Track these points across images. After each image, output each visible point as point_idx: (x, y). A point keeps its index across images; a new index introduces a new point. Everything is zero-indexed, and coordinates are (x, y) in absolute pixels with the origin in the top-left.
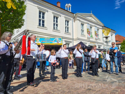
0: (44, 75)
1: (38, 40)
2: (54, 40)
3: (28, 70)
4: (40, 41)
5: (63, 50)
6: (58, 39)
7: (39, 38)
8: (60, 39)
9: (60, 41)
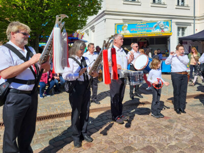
0: (138, 96)
1: (126, 28)
2: (155, 25)
3: (113, 96)
4: (128, 29)
5: (177, 56)
6: (162, 23)
7: (127, 25)
8: (167, 23)
9: (167, 26)
